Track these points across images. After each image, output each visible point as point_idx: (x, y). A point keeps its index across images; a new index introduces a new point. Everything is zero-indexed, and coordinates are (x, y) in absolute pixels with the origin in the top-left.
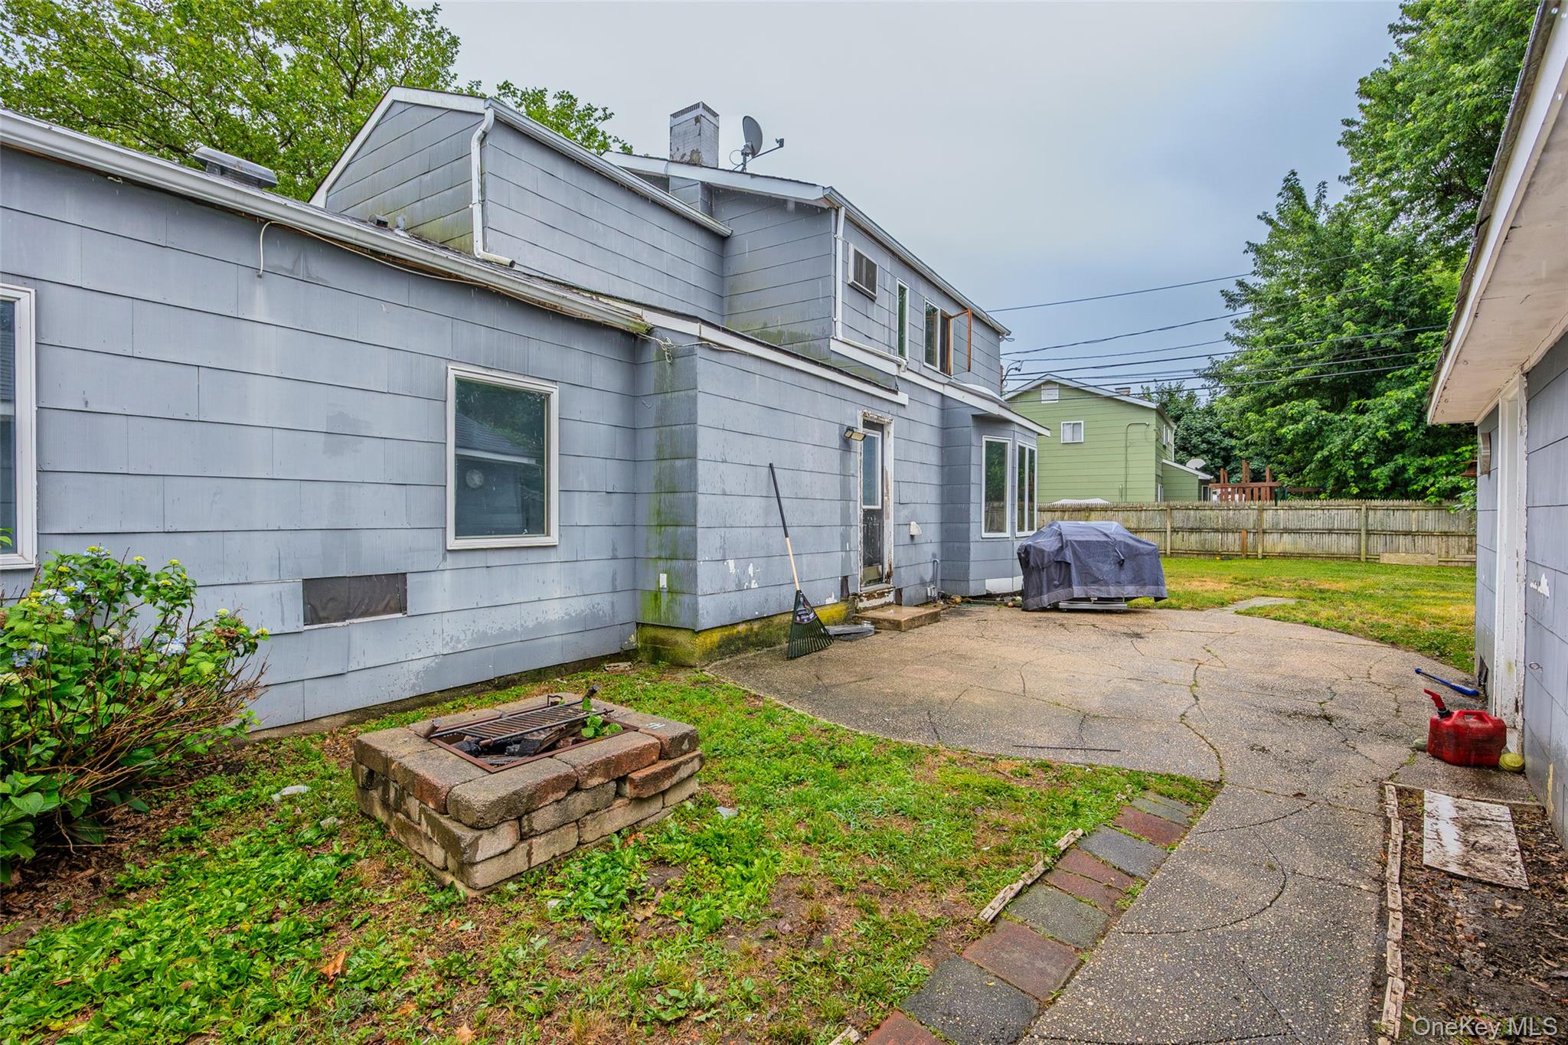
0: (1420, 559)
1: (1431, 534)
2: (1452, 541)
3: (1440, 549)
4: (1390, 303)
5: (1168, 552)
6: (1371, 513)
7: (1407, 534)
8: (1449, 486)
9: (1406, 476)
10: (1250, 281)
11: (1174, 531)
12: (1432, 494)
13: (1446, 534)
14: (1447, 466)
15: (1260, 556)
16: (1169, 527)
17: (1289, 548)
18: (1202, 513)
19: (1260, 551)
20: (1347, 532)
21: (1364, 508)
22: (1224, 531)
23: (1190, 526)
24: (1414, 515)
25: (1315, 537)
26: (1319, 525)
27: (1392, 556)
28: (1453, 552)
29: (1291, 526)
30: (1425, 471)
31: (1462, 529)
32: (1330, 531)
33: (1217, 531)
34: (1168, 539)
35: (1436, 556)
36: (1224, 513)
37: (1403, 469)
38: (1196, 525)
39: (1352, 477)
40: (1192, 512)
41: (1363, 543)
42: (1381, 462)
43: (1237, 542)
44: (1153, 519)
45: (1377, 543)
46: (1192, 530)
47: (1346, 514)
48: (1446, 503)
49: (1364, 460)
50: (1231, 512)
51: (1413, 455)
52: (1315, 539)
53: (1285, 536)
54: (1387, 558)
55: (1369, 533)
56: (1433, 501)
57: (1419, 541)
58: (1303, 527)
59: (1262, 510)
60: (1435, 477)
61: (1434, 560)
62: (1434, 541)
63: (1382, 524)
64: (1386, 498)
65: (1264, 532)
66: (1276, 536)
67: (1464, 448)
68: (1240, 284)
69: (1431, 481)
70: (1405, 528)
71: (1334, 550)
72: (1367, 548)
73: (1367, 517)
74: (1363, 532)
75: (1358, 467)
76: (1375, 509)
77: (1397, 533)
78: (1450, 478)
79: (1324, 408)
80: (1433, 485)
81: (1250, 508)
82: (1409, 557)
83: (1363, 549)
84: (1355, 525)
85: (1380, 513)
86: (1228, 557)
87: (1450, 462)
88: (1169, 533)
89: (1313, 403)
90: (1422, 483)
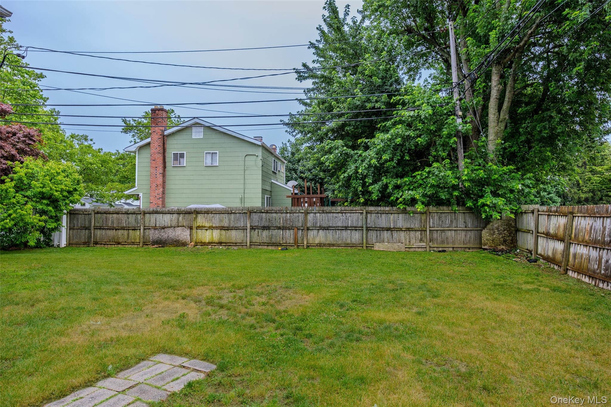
0: (396, 246)
1: (400, 230)
2: (412, 234)
3: (406, 240)
4: (380, 80)
5: (248, 244)
6: (369, 215)
7: (388, 229)
8: (409, 197)
9: (388, 191)
10: (311, 65)
11: (253, 228)
12: (401, 203)
13: (409, 230)
14: (409, 184)
15: (305, 247)
16: (248, 225)
17: (323, 240)
18: (270, 215)
19: (305, 243)
20: (355, 228)
21: (364, 212)
22: (283, 228)
23: (262, 225)
24: (392, 217)
25: (338, 232)
26: (340, 224)
27: (380, 245)
28: (413, 241)
29: (325, 225)
30: (397, 187)
31: (417, 226)
32: (346, 228)
33: (279, 228)
34: (248, 235)
35: (403, 245)
36: (284, 215)
37: (386, 186)
38: (266, 224)
39: (361, 191)
40: (264, 214)
41: (364, 236)
42: (375, 182)
43: (292, 236)
44: (239, 220)
45: (373, 235)
46: (264, 228)
47: (355, 216)
48: (408, 209)
49: (367, 180)
50: (288, 215)
51: (392, 177)
52: (337, 233)
53: (321, 231)
54: (378, 247)
55: (368, 229)
56: (402, 208)
57: (395, 234)
58: (331, 225)
59: (307, 213)
60: (403, 191)
61: (402, 247)
62: (402, 234)
63: (375, 224)
64: (378, 205)
65: (308, 229)
66: (315, 232)
67: (417, 173)
68: (304, 65)
69: (401, 194)
70: (388, 226)
71: (349, 241)
72: (367, 240)
73: (366, 218)
74: (364, 229)
75: (364, 185)
76: (371, 213)
77: (383, 229)
78: (410, 192)
79: (347, 146)
80: (401, 197)
81: (299, 212)
82: (389, 245)
83: (365, 241)
84: (360, 224)
85: (373, 215)
86: (285, 247)
87: (411, 182)
88: (248, 230)
89: (340, 142)
90: (396, 196)
